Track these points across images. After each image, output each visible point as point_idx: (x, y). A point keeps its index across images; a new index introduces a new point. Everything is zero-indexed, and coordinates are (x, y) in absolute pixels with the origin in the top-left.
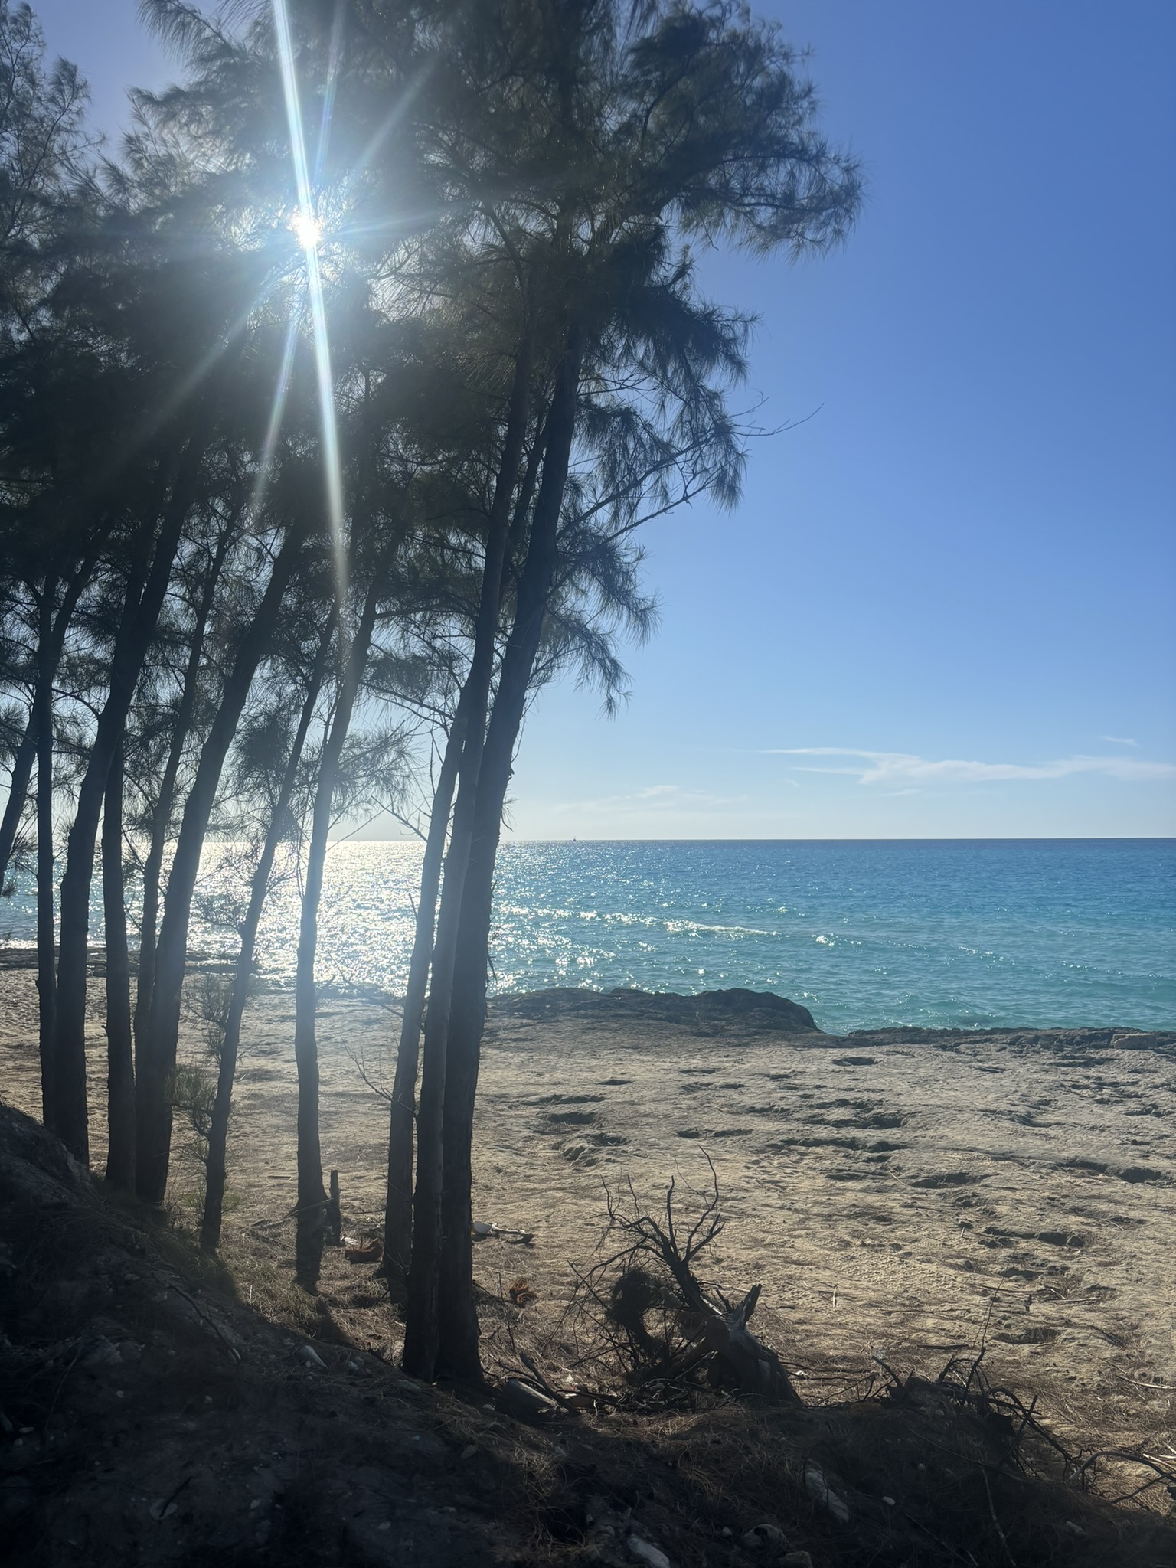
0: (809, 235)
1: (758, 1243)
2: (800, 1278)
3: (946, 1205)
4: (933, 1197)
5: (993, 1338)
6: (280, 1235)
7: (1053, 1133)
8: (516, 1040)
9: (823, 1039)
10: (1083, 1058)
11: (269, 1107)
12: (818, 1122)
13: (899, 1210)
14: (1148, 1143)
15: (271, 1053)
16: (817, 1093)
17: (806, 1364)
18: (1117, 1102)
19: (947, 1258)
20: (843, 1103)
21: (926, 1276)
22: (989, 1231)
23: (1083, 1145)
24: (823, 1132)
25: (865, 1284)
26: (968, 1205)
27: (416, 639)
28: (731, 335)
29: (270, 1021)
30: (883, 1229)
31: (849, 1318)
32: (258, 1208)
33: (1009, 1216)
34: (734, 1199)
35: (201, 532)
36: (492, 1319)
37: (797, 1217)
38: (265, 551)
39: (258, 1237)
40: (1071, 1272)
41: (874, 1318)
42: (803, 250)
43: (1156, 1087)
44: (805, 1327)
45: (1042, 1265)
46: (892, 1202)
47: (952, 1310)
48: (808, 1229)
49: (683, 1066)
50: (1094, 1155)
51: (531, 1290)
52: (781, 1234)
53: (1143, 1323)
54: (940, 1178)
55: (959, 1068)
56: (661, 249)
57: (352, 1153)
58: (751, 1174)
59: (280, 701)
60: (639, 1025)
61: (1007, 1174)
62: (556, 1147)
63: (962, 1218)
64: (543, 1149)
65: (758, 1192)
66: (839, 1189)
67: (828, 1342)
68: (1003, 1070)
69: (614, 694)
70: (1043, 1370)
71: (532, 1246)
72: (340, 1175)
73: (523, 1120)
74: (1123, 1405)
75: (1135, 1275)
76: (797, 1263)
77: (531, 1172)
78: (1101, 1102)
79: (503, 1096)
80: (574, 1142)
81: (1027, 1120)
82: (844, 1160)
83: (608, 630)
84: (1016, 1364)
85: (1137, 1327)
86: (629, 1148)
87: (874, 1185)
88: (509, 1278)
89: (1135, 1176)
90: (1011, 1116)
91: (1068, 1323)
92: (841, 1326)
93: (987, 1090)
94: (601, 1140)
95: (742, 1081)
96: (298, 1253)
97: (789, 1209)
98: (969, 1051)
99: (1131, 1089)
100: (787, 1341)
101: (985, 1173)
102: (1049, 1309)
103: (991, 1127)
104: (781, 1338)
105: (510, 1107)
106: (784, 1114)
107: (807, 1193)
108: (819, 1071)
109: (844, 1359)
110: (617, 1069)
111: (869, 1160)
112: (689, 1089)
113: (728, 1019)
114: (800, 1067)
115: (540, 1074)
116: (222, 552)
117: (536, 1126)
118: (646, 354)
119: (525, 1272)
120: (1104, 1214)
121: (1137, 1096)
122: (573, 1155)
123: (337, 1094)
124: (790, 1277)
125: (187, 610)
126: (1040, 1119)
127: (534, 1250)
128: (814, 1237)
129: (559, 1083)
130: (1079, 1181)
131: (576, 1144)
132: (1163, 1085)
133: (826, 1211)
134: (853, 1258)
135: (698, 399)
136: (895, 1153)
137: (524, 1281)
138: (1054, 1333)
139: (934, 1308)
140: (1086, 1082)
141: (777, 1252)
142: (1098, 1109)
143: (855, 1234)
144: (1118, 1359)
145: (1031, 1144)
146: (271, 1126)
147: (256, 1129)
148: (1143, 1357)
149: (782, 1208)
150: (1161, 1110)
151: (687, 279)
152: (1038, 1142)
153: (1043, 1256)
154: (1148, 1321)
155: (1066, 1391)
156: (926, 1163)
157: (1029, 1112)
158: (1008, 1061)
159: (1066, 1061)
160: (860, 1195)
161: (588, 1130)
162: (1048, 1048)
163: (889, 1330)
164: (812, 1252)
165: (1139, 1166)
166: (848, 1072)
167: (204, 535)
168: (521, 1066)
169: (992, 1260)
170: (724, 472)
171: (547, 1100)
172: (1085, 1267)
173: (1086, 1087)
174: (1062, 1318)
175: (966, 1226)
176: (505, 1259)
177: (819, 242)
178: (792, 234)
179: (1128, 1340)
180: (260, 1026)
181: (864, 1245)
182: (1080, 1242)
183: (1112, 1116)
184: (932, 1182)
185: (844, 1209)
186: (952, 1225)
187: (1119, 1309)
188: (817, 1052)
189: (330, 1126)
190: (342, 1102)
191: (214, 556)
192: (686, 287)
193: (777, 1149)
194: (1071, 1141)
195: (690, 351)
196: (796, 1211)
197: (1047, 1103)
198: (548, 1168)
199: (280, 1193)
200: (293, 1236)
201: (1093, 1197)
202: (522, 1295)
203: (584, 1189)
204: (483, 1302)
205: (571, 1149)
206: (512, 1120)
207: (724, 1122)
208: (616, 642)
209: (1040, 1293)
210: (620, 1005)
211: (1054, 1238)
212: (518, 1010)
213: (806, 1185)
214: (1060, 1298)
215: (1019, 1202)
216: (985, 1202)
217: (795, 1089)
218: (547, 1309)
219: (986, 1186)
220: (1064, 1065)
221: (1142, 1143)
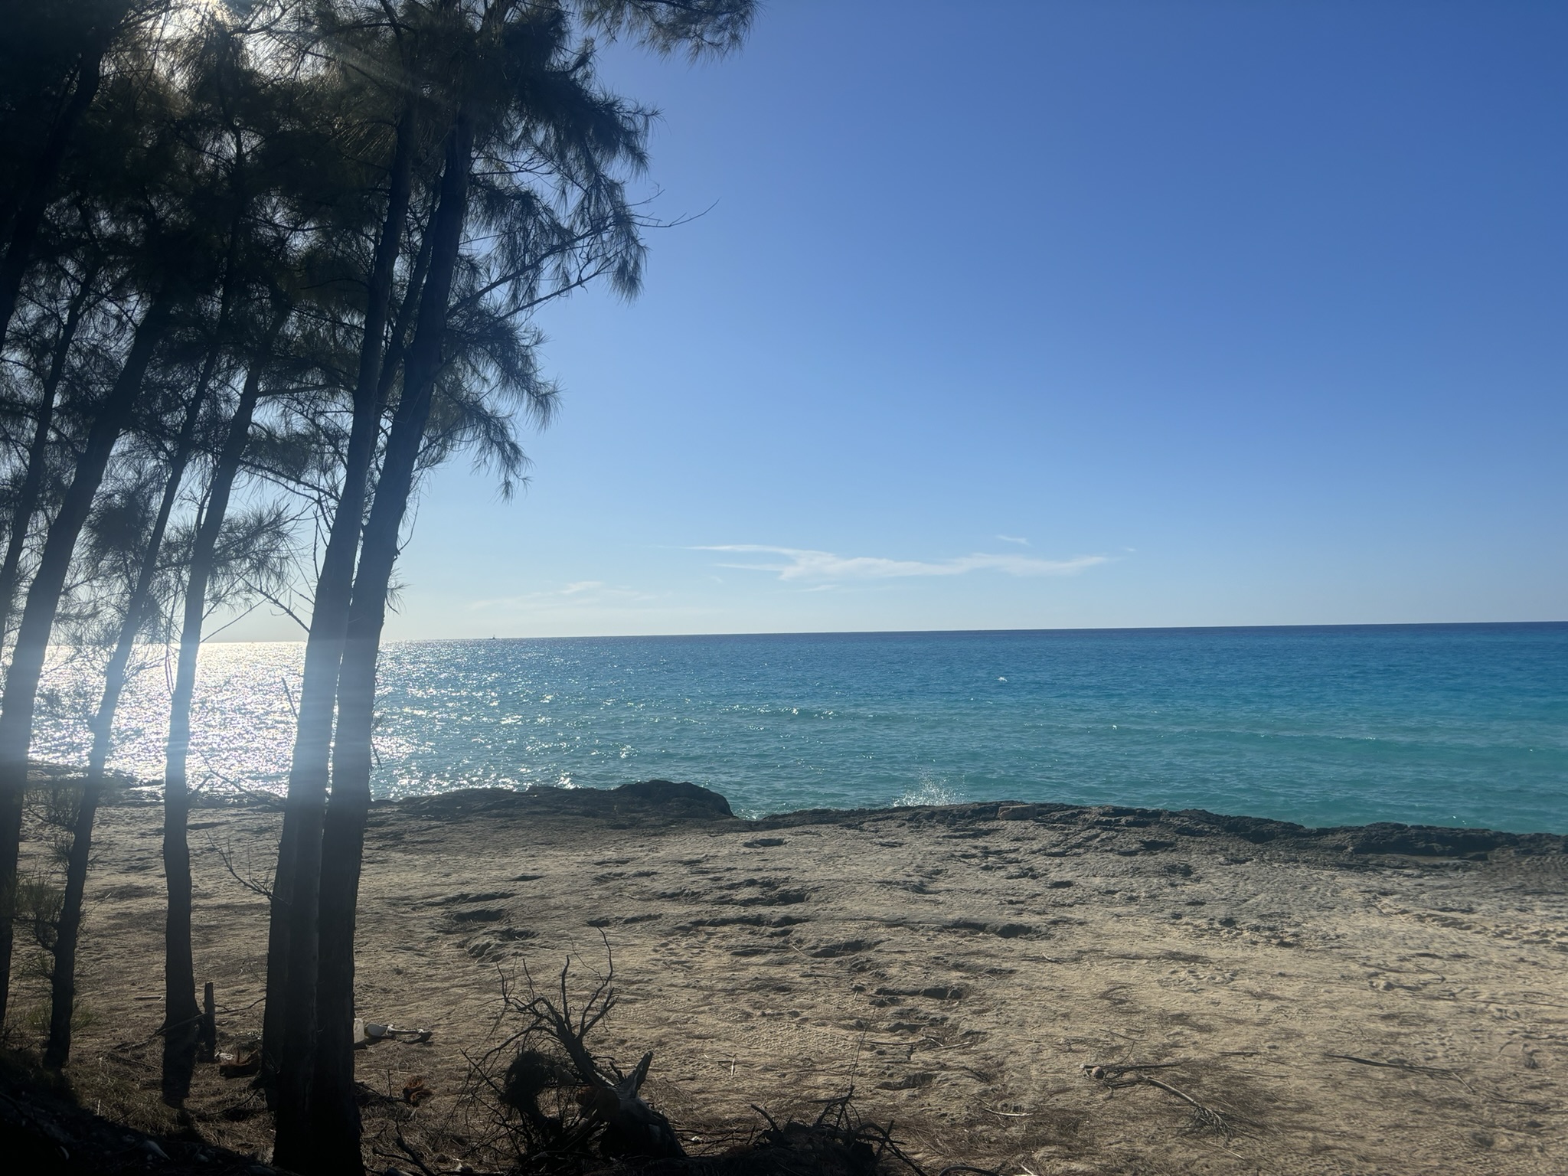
0: (707, 37)
1: (662, 1022)
2: (702, 1051)
3: (842, 972)
4: (830, 965)
5: (877, 1087)
6: (144, 1055)
7: (941, 898)
8: (421, 843)
9: (737, 824)
10: (972, 830)
11: (138, 925)
12: (727, 903)
13: (799, 980)
14: (1022, 902)
15: (143, 869)
16: (727, 875)
17: (702, 1129)
18: (1000, 868)
19: (840, 1020)
20: (751, 883)
21: (819, 1038)
22: (879, 992)
23: (966, 907)
24: (730, 912)
25: (763, 1050)
26: (862, 970)
27: (299, 416)
28: (632, 128)
29: (143, 835)
30: (782, 998)
31: (746, 1084)
32: (120, 1032)
33: (899, 976)
34: (640, 982)
35: (47, 294)
36: (381, 1119)
37: (701, 994)
38: (125, 318)
39: (118, 1060)
40: (949, 1022)
41: (770, 1082)
42: (701, 52)
43: (1034, 852)
44: (703, 1096)
45: (925, 1018)
46: (792, 973)
47: (842, 1066)
48: (711, 1004)
49: (597, 858)
50: (975, 916)
51: (426, 1087)
52: (685, 1011)
53: (1008, 1060)
54: (838, 947)
55: (861, 844)
56: (562, 34)
57: (232, 968)
58: (658, 956)
59: (140, 478)
60: (554, 821)
61: (898, 939)
62: (460, 946)
63: (855, 983)
64: (447, 948)
65: (665, 974)
66: (743, 965)
67: (725, 1106)
68: (901, 845)
69: (512, 478)
70: (918, 1110)
71: (430, 1045)
72: (216, 992)
73: (427, 921)
74: (985, 1134)
75: (1003, 1019)
76: (699, 1037)
77: (434, 972)
78: (986, 868)
79: (406, 898)
80: (480, 940)
81: (920, 889)
82: (749, 936)
83: (506, 414)
84: (895, 1108)
85: (1002, 1064)
86: (537, 941)
87: (776, 958)
88: (402, 1079)
89: (1011, 931)
90: (905, 886)
91: (944, 1067)
92: (738, 1091)
93: (886, 864)
94: (509, 935)
95: (655, 869)
96: (164, 1073)
97: (694, 987)
98: (872, 829)
99: (1013, 856)
100: (685, 1110)
101: (879, 939)
102: (928, 1056)
103: (887, 896)
104: (680, 1108)
105: (414, 909)
106: (694, 897)
107: (713, 970)
108: (731, 854)
109: (738, 1120)
110: (529, 865)
111: (773, 935)
112: (601, 880)
113: (646, 811)
114: (713, 852)
115: (447, 875)
116: (74, 318)
117: (441, 926)
118: (546, 138)
119: (421, 1070)
120: (979, 968)
121: (1017, 862)
122: (479, 953)
123: (219, 907)
124: (692, 1051)
125: (31, 381)
126: (932, 887)
127: (432, 1048)
128: (717, 1011)
129: (467, 882)
130: (961, 940)
131: (482, 941)
132: (1040, 850)
133: (730, 986)
134: (753, 1028)
135: (601, 188)
136: (797, 927)
137: (419, 1079)
138: (931, 1077)
139: (825, 1066)
140: (974, 851)
141: (680, 1029)
142: (983, 875)
143: (756, 1006)
144: (985, 1093)
145: (922, 910)
146: (140, 945)
147: (122, 950)
148: (1005, 1090)
149: (687, 986)
150: (1036, 872)
151: (589, 68)
152: (928, 908)
153: (926, 1010)
154: (1012, 1058)
155: (937, 1127)
156: (826, 934)
157: (922, 882)
158: (906, 836)
159: (957, 834)
160: (763, 969)
161: (495, 926)
162: (943, 823)
163: (783, 1091)
164: (714, 1026)
165: (1014, 923)
166: (758, 854)
167: (52, 297)
168: (427, 868)
169: (880, 1018)
170: (625, 263)
171: (454, 900)
172: (962, 1017)
173: (974, 856)
174: (939, 1063)
175: (859, 989)
176: (400, 1060)
177: (719, 45)
178: (691, 34)
179: (994, 1077)
180: (131, 841)
181: (764, 1015)
182: (959, 994)
183: (995, 880)
184: (830, 952)
185: (747, 983)
186: (847, 989)
187: (988, 1050)
188: (730, 837)
189: (209, 941)
190: (225, 915)
191: (65, 320)
192: (587, 76)
193: (685, 931)
194: (957, 904)
195: (590, 139)
196: (701, 988)
197: (938, 872)
198: (452, 966)
199: (148, 1015)
200: (159, 1056)
201: (973, 953)
202: (416, 1094)
203: (488, 983)
204: (372, 1104)
205: (477, 946)
206: (415, 922)
207: (634, 909)
208: (516, 425)
209: (922, 1043)
210: (535, 803)
211: (937, 993)
212: (426, 812)
213: (712, 963)
214: (938, 1046)
215: (908, 963)
216: (878, 966)
217: (707, 872)
218: (441, 1103)
219: (880, 951)
220: (956, 837)
221: (1017, 902)
